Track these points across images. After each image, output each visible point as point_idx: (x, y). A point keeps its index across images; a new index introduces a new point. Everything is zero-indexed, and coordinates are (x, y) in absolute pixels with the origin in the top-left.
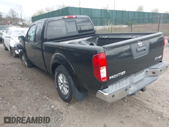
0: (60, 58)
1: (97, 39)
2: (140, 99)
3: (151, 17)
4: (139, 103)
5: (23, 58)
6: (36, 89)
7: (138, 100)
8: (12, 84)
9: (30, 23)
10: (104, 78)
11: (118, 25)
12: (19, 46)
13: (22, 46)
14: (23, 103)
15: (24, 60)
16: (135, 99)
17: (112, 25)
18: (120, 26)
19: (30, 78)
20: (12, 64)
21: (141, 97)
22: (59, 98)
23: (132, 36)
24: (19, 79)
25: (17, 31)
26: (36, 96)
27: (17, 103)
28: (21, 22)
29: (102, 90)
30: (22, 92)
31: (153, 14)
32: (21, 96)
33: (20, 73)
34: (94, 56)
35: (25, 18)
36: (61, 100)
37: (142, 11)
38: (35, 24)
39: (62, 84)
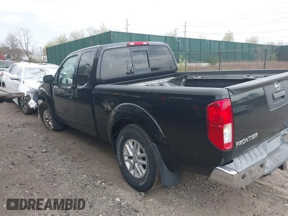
0: (126, 111)
1: (184, 80)
2: (269, 184)
3: (246, 50)
4: (269, 192)
5: (46, 114)
6: (79, 168)
7: (266, 186)
8: (33, 159)
9: (42, 57)
10: (228, 145)
11: (194, 63)
12: (40, 93)
13: (45, 92)
14: (62, 194)
15: (47, 119)
16: (260, 184)
17: (186, 63)
18: (197, 64)
19: (62, 149)
20: (24, 125)
21: (269, 181)
22: (125, 184)
23: (248, 76)
24: (44, 151)
25: (30, 69)
26: (82, 180)
27: (51, 193)
28: (27, 57)
29: (223, 165)
30: (55, 173)
31: (250, 45)
32: (55, 181)
33: (43, 141)
34: (209, 105)
35: (33, 50)
36: (129, 188)
37: (231, 41)
38: (76, 55)
39: (130, 158)
